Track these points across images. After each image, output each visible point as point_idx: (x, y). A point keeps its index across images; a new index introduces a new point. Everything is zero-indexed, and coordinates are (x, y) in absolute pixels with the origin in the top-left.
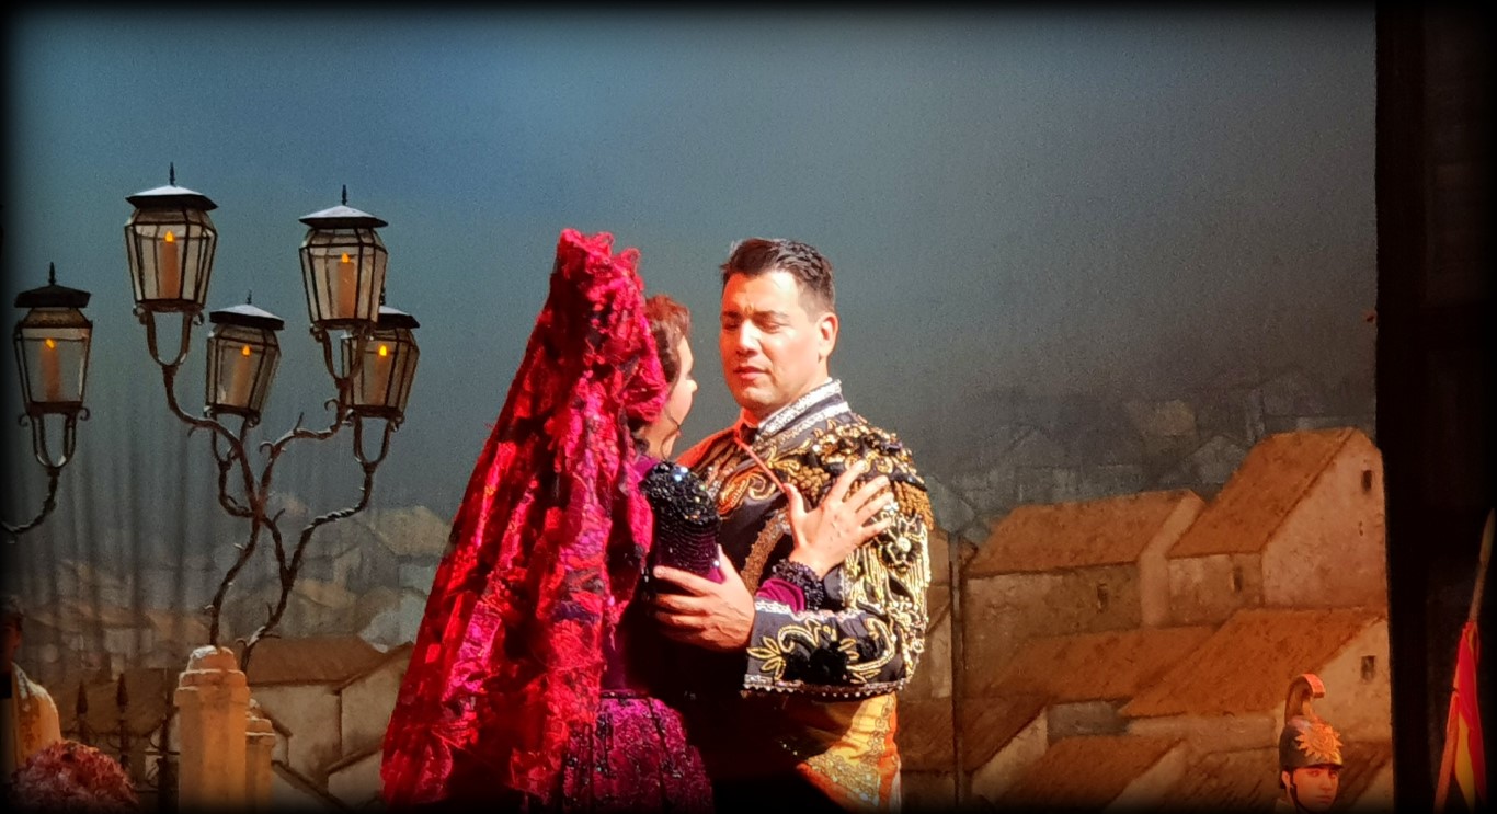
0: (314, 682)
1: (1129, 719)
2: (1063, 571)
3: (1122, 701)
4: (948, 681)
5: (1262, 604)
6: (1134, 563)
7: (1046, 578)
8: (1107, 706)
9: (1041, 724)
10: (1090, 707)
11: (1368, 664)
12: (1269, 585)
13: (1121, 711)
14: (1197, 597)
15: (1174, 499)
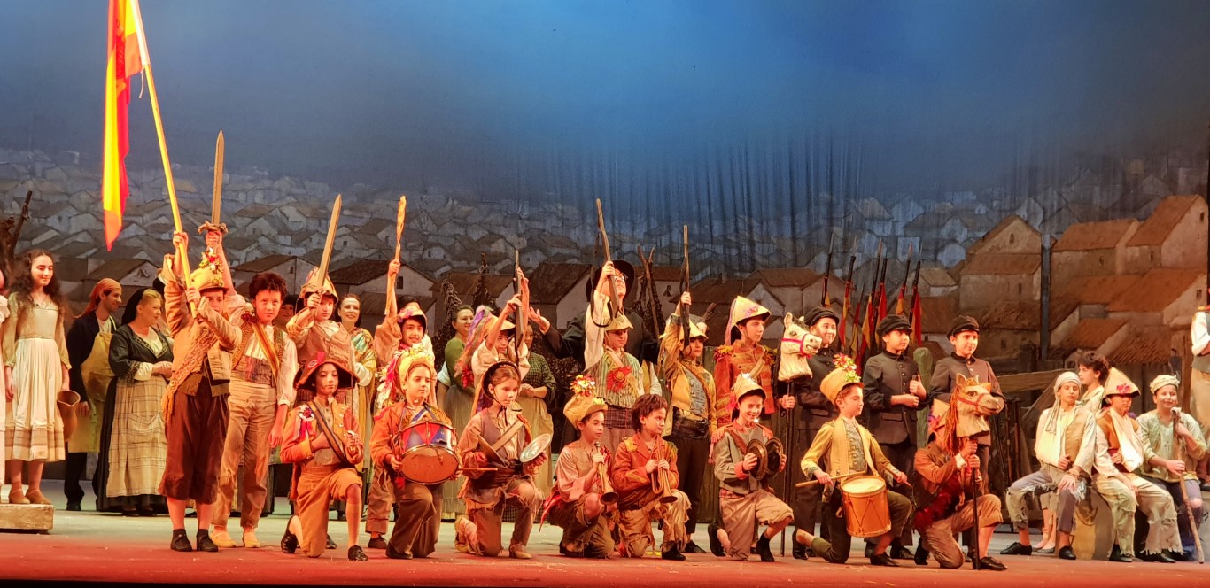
0: (795, 286)
1: (1109, 312)
2: (1087, 250)
3: (1106, 304)
4: (1039, 293)
5: (1160, 267)
6: (1114, 248)
7: (1081, 253)
8: (1101, 306)
9: (1077, 313)
10: (1095, 306)
11: (1199, 293)
12: (1164, 258)
13: (1106, 309)
14: (1136, 262)
15: (1130, 222)
